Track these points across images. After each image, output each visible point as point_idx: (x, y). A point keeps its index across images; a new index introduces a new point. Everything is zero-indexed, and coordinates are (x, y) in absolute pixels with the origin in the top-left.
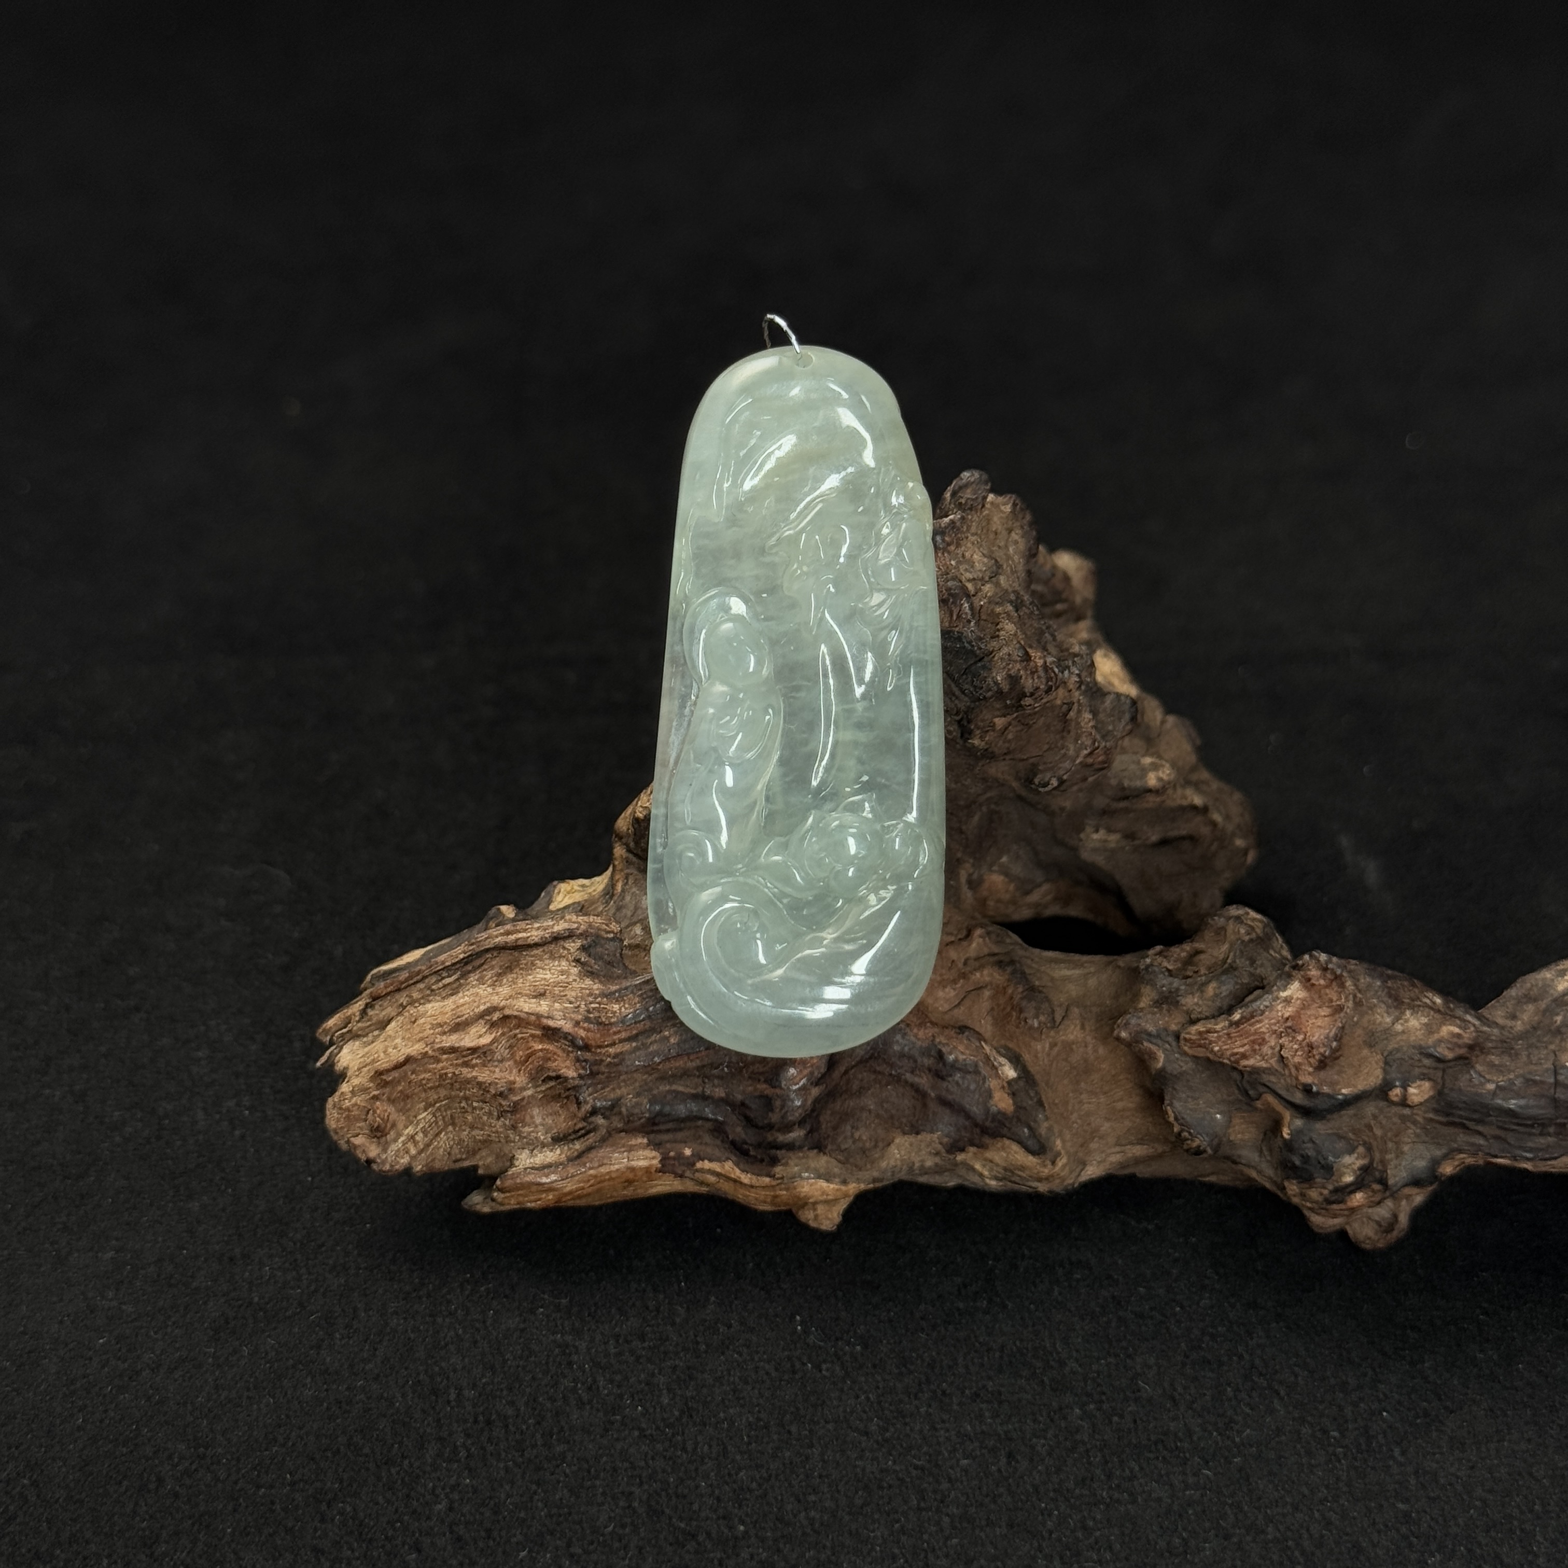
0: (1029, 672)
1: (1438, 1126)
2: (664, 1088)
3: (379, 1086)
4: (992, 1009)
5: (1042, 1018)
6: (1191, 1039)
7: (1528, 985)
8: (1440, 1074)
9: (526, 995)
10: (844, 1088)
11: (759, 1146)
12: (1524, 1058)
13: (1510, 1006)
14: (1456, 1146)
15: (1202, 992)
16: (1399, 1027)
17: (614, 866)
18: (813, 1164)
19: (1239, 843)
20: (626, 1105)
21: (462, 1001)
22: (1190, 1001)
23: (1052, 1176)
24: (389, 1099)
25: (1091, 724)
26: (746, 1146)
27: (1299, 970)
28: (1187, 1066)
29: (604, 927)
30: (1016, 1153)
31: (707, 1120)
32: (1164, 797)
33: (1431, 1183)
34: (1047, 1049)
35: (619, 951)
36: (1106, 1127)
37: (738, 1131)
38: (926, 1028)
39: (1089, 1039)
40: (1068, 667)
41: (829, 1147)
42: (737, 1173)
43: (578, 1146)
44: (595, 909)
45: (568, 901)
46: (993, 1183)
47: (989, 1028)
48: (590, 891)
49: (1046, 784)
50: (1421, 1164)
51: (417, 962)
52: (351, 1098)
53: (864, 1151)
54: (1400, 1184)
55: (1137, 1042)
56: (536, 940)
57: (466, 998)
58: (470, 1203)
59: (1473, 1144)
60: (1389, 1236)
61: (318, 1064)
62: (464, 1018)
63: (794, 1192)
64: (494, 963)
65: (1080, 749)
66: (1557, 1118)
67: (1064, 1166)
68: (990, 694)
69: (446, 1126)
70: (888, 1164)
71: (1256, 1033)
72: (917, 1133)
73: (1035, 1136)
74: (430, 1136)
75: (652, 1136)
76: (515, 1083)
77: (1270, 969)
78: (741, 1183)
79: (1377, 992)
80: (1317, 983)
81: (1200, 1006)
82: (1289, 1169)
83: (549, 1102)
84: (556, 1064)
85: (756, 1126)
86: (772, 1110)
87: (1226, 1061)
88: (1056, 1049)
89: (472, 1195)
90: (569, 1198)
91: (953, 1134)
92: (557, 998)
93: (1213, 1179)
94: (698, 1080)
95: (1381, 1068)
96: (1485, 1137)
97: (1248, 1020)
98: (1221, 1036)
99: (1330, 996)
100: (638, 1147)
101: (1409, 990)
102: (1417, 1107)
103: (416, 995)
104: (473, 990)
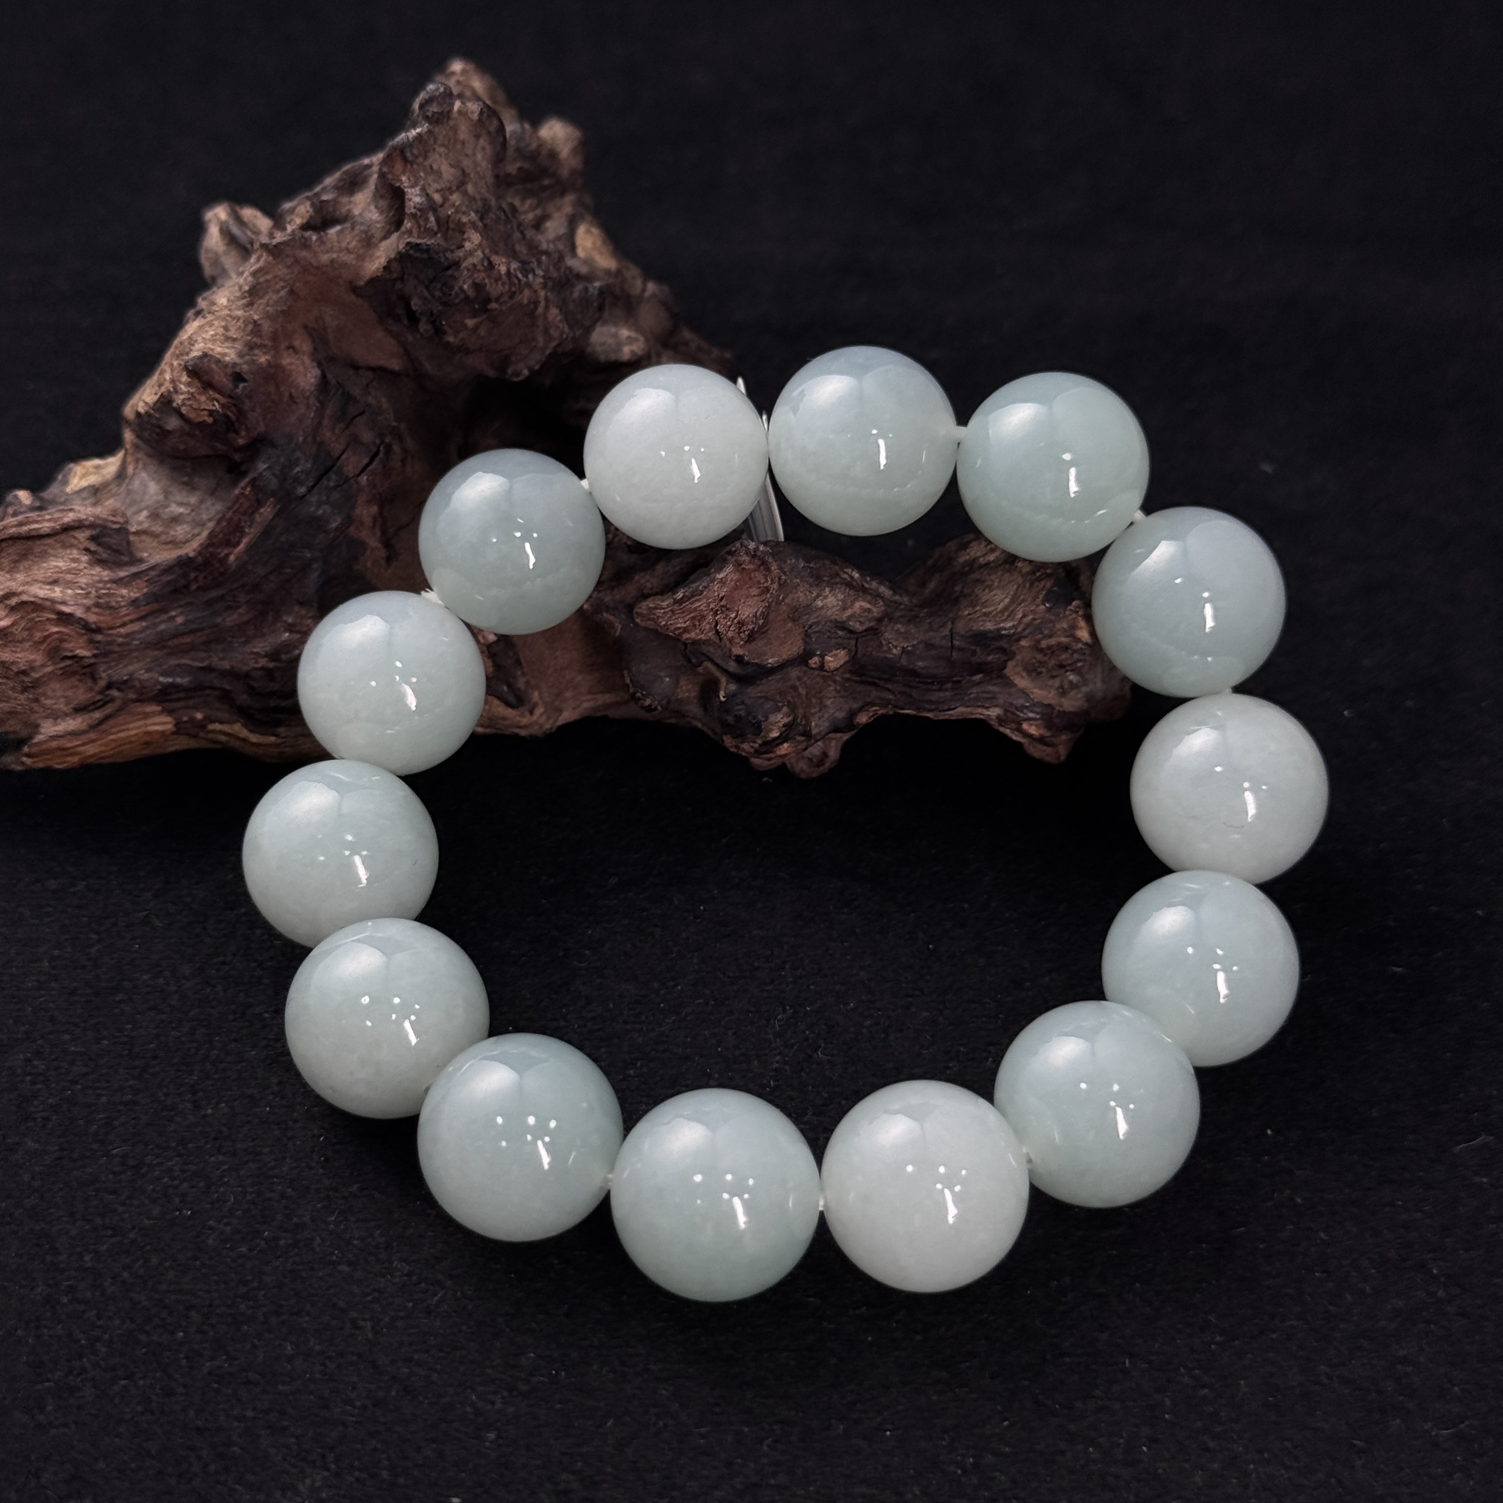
0: (493, 281)
1: (854, 684)
2: (173, 662)
6: (641, 613)
8: (853, 642)
9: (41, 582)
11: (263, 711)
12: (927, 626)
14: (870, 700)
16: (819, 603)
17: (126, 450)
22: (643, 578)
23: (531, 724)
25: (559, 318)
26: (251, 711)
27: (732, 555)
28: (640, 635)
30: (497, 706)
31: (215, 688)
35: (125, 540)
36: (578, 678)
40: (533, 271)
42: (244, 733)
43: (97, 715)
48: (104, 472)
49: (518, 375)
50: (840, 715)
55: (598, 613)
56: (48, 531)
59: (881, 699)
60: (822, 768)
65: (549, 341)
66: (953, 676)
67: (542, 715)
71: (695, 609)
73: (514, 692)
75: (166, 705)
76: (35, 662)
78: (250, 742)
79: (800, 572)
81: (651, 583)
82: (725, 726)
83: (69, 678)
84: (71, 645)
85: (260, 694)
87: (670, 634)
90: (92, 759)
94: (204, 655)
95: (803, 639)
96: (893, 693)
97: (689, 599)
98: (667, 612)
99: (759, 579)
100: (153, 714)
101: (831, 568)
102: (834, 671)
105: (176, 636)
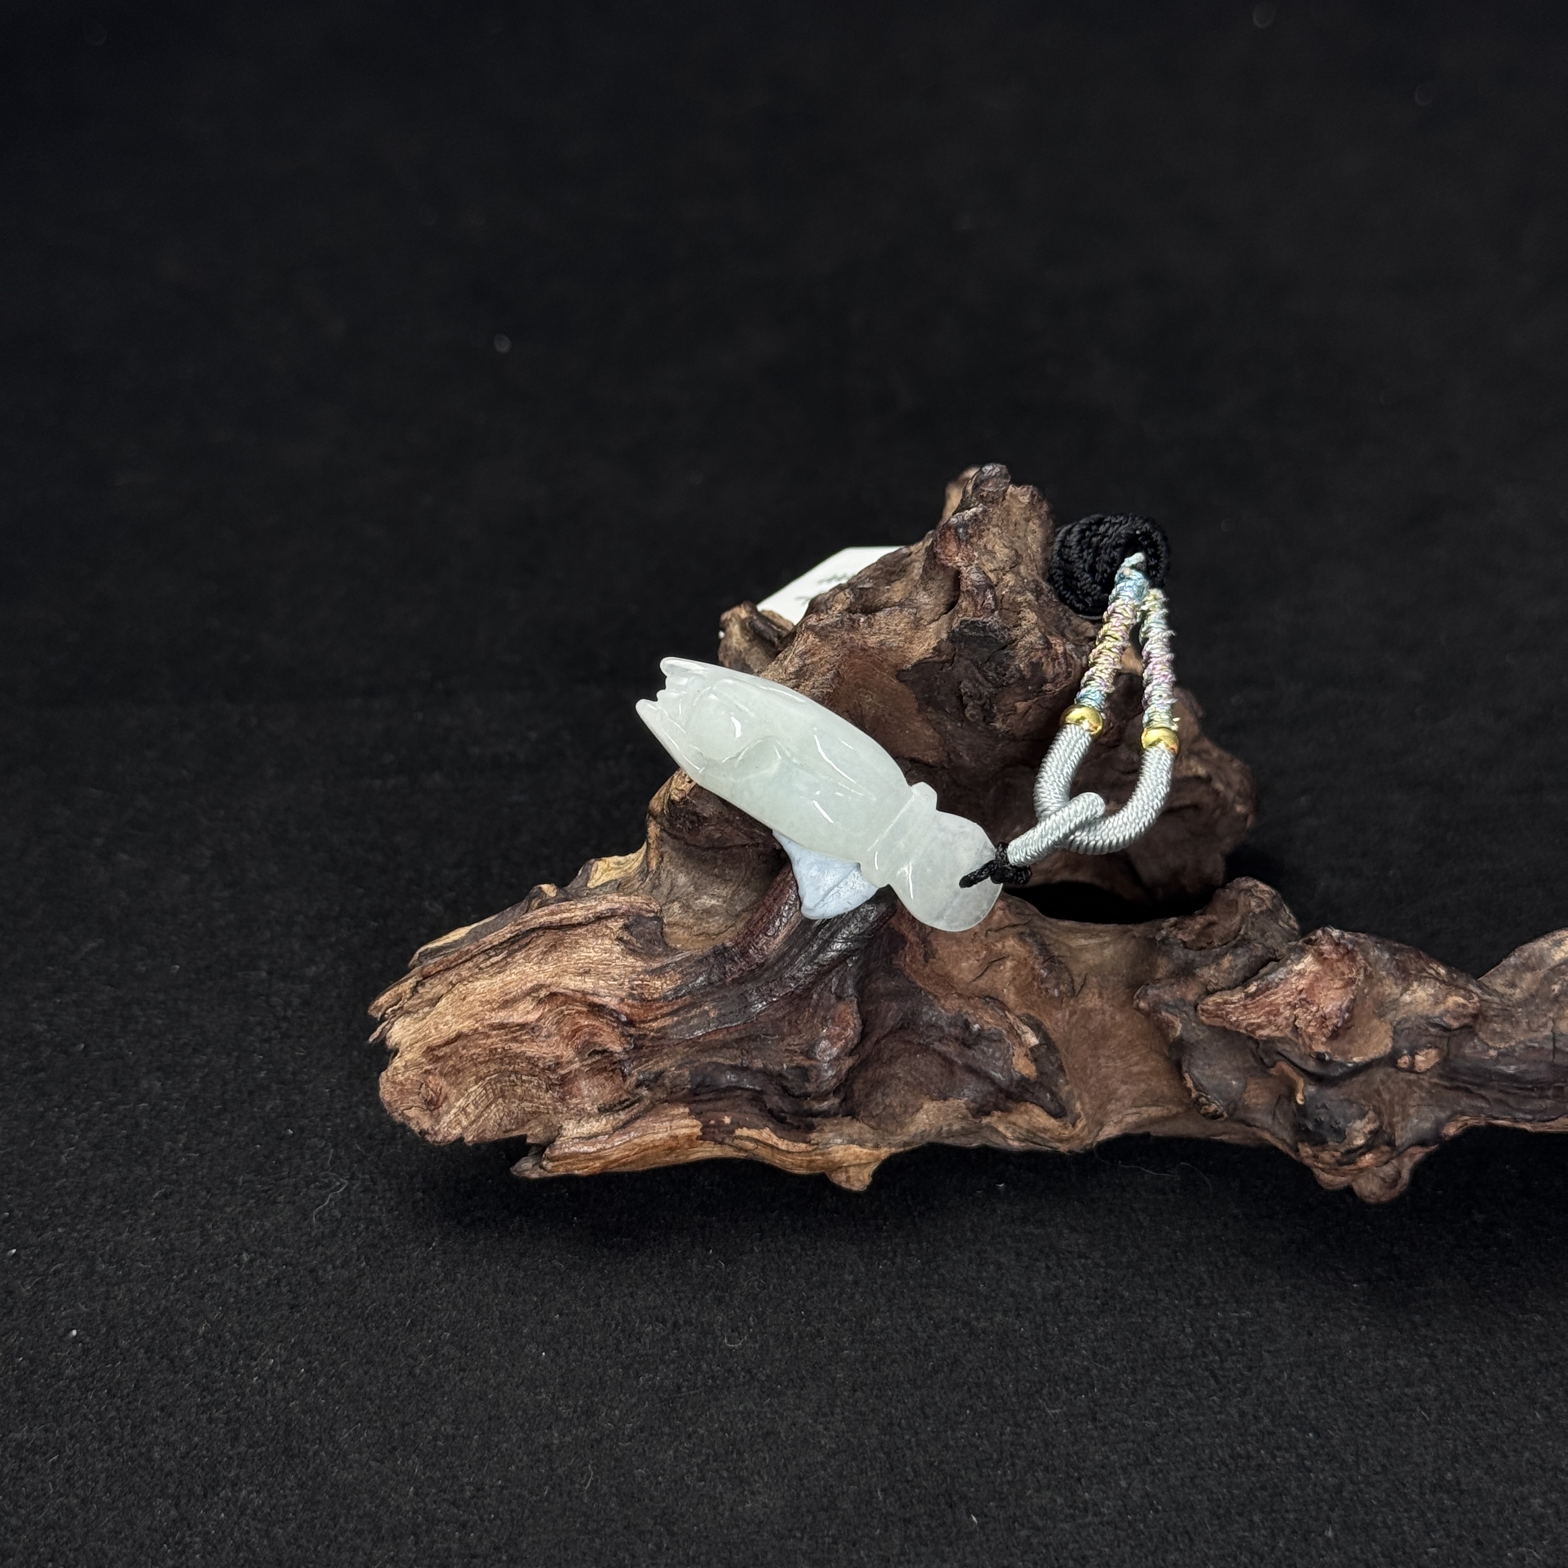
0: (1050, 660)
1: (1444, 1091)
2: (705, 1059)
3: (431, 1061)
4: (1014, 979)
5: (1062, 988)
7: (1526, 954)
8: (1445, 1042)
9: (572, 973)
10: (876, 1058)
11: (795, 1114)
12: (1524, 1025)
13: (1509, 974)
14: (1459, 1108)
15: (1218, 964)
16: (1407, 998)
17: (648, 844)
18: (846, 1130)
20: (670, 1077)
21: (509, 978)
24: (441, 1074)
26: (783, 1115)
29: (645, 906)
30: (1038, 1116)
31: (748, 1089)
33: (1433, 1143)
34: (1067, 1017)
35: (659, 930)
37: (775, 1101)
38: (952, 1000)
39: (1106, 1007)
41: (862, 1114)
42: (774, 1140)
43: (623, 1116)
44: (632, 885)
45: (605, 879)
46: (1016, 1144)
47: (1012, 997)
50: (1427, 1125)
51: (461, 941)
52: (404, 1073)
53: (893, 1116)
54: (1406, 1146)
56: (580, 919)
57: (514, 976)
58: (519, 1169)
59: (1473, 1107)
61: (371, 1040)
62: (511, 995)
63: (831, 1157)
64: (539, 942)
66: (1555, 1082)
68: (1012, 681)
69: (496, 1099)
70: (917, 1129)
71: (1271, 1004)
72: (945, 1099)
74: (481, 1108)
75: (694, 1106)
76: (562, 1057)
77: (1280, 940)
79: (1386, 964)
80: (1329, 957)
81: (1216, 978)
82: (1305, 1133)
83: (595, 1075)
84: (602, 1039)
85: (793, 1095)
86: (808, 1081)
87: (1243, 1031)
88: (1076, 1017)
90: (614, 1165)
91: (979, 1100)
92: (600, 975)
93: (1224, 1138)
94: (736, 1053)
95: (1391, 1037)
96: (1487, 1100)
97: (1264, 992)
98: (1238, 1007)
99: (1342, 969)
100: (683, 1116)
101: (1415, 962)
102: (1424, 1073)
103: (465, 973)
104: (520, 969)
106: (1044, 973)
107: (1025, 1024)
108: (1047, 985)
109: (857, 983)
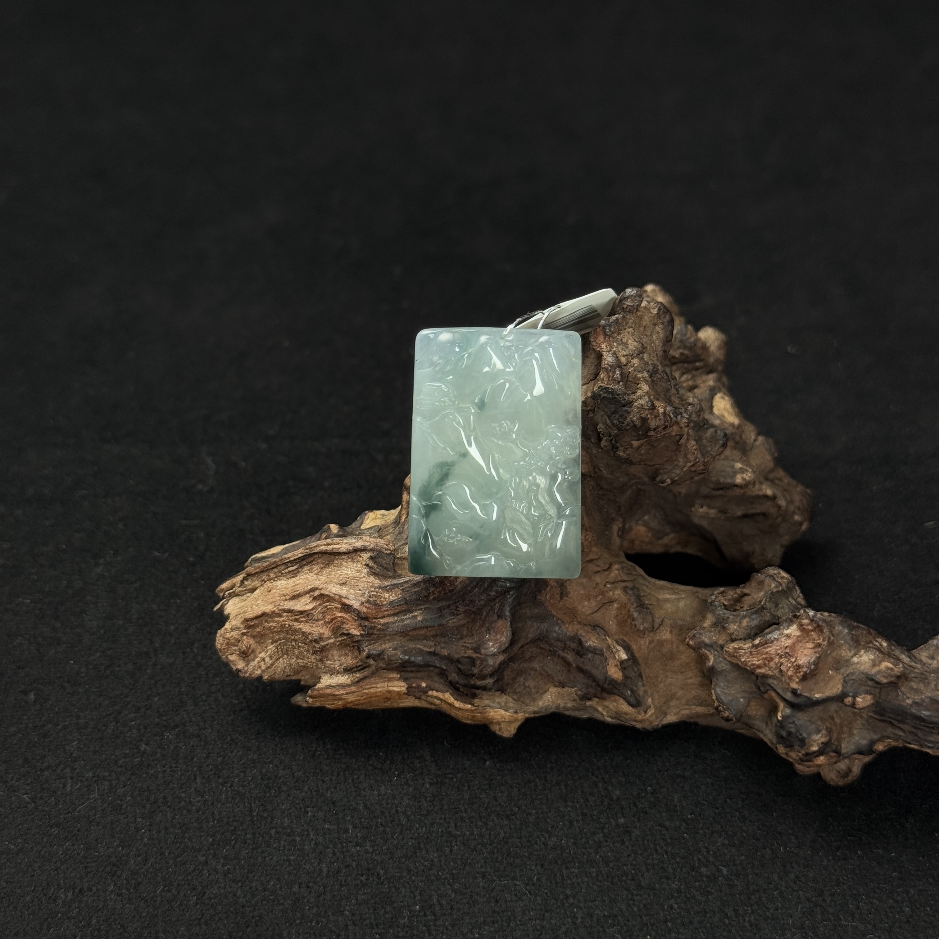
0: (653, 417)
1: (876, 721)
2: (412, 645)
3: (246, 627)
4: (617, 615)
5: (646, 625)
6: (729, 651)
8: (878, 690)
9: (335, 583)
10: (521, 656)
11: (465, 686)
12: (933, 685)
13: (932, 651)
14: (885, 734)
15: (740, 623)
16: (855, 659)
18: (498, 700)
19: (797, 518)
20: (388, 655)
21: (298, 582)
22: (733, 627)
23: (644, 720)
24: (251, 636)
25: (694, 448)
26: (458, 685)
27: (797, 618)
28: (726, 667)
29: (385, 546)
30: (622, 704)
31: (436, 667)
32: (747, 490)
33: (871, 754)
34: (647, 644)
35: (392, 561)
36: (680, 693)
37: (454, 677)
38: (573, 625)
39: (674, 639)
40: (681, 414)
41: (508, 690)
42: (451, 700)
43: (358, 675)
44: (388, 530)
45: (372, 524)
46: (609, 720)
47: (614, 626)
48: (387, 518)
49: (663, 482)
50: (864, 742)
51: (278, 554)
52: (230, 632)
53: (530, 694)
54: (849, 753)
55: (699, 648)
56: (344, 550)
57: (301, 580)
58: (296, 700)
59: (894, 734)
60: (846, 779)
61: (215, 609)
62: (298, 592)
63: (485, 715)
64: (319, 561)
65: (687, 462)
67: (652, 715)
69: (283, 655)
70: (544, 704)
71: (767, 653)
72: (563, 687)
73: (635, 696)
74: (273, 660)
75: (403, 674)
76: (324, 634)
77: (786, 612)
78: (454, 706)
79: (845, 636)
80: (806, 627)
81: (738, 631)
82: (781, 738)
83: (343, 648)
84: (348, 626)
85: (464, 674)
86: (474, 666)
87: (749, 668)
88: (653, 645)
89: (297, 695)
90: (351, 704)
91: (584, 689)
92: (352, 587)
93: (743, 731)
94: (432, 643)
95: (842, 683)
96: (904, 731)
97: (763, 645)
98: (746, 653)
99: (814, 636)
100: (394, 679)
101: (866, 636)
102: (862, 709)
103: (272, 575)
104: (305, 576)
105: (415, 629)
106: (636, 615)
107: (619, 645)
108: (636, 623)
109: (511, 609)
